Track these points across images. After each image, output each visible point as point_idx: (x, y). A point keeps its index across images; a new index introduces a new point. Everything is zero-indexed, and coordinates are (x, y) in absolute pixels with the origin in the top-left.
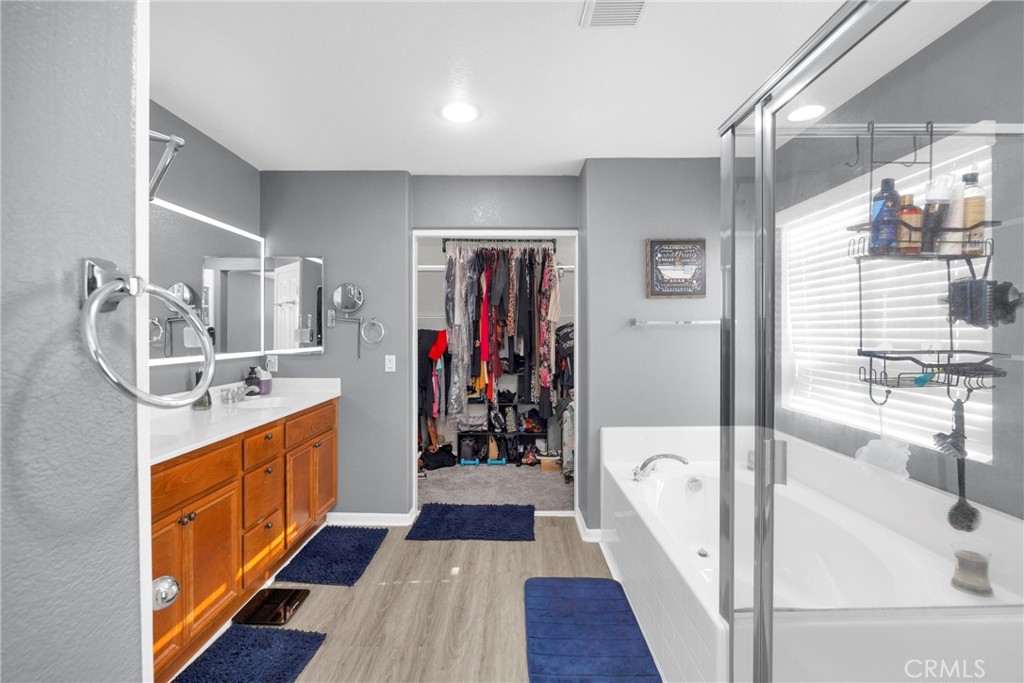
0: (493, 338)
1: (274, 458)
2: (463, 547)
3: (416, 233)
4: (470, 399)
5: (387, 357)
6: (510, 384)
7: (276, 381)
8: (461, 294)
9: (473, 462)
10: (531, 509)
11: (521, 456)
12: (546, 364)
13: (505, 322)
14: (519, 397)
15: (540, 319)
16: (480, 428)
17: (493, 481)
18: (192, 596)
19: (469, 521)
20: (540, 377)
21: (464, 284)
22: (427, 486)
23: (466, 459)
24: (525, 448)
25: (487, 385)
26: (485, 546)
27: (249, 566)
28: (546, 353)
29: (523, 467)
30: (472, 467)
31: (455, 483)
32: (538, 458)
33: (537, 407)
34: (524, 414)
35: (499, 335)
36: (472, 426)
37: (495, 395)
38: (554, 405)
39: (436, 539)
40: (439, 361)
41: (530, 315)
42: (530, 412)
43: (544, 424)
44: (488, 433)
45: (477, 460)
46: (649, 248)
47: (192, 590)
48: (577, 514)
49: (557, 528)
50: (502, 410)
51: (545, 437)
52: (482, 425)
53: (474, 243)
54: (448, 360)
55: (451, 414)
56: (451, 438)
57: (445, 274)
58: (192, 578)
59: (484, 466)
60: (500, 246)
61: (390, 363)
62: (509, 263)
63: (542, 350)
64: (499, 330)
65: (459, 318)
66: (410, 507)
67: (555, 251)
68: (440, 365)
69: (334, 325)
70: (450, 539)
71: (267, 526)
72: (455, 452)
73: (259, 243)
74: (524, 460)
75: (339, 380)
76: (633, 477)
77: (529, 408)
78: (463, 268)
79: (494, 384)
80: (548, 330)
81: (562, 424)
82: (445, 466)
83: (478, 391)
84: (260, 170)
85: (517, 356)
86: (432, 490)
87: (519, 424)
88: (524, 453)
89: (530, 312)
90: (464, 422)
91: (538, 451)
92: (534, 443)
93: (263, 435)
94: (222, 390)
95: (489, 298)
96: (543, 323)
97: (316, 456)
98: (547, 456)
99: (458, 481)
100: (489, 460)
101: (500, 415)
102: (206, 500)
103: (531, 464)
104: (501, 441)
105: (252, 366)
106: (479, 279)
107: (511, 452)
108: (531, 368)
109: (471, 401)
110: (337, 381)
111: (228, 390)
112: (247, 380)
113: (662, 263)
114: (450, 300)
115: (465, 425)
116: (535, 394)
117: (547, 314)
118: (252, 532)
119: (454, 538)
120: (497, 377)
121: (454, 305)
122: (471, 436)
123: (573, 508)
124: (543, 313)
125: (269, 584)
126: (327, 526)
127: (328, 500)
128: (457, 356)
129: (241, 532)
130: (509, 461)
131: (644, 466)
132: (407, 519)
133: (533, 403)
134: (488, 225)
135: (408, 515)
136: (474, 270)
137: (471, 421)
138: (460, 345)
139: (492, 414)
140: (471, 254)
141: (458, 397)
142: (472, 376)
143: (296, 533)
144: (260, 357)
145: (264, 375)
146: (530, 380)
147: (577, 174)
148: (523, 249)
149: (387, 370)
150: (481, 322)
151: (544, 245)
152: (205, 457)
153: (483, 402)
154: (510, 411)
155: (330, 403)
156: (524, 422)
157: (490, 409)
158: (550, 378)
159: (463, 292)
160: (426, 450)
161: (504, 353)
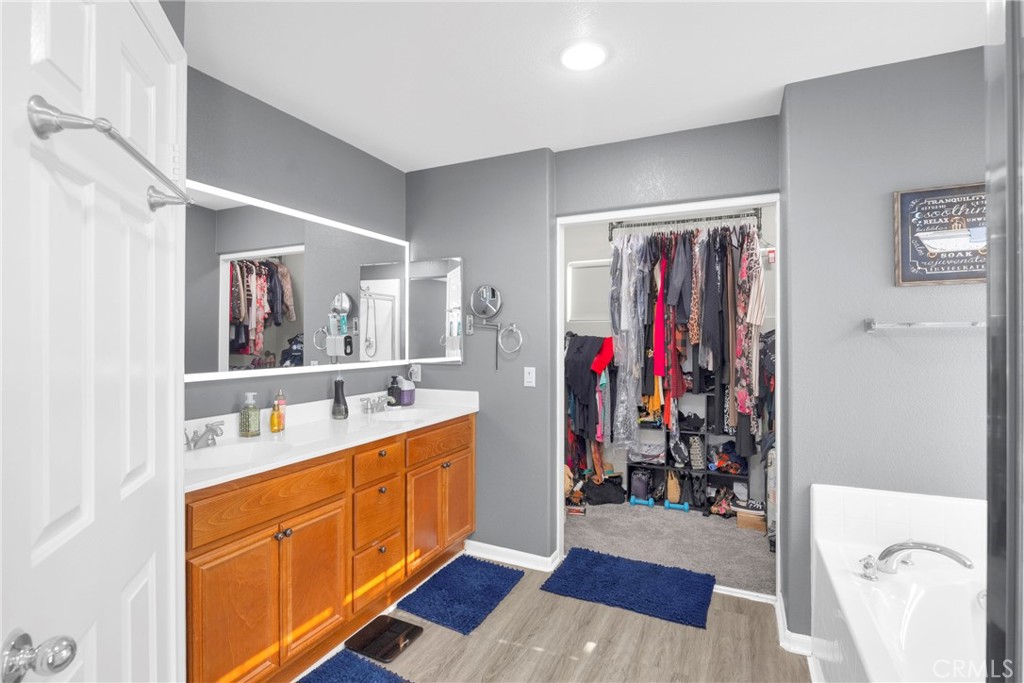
0: (670, 347)
1: (393, 475)
2: (606, 613)
3: (561, 221)
4: (642, 422)
5: (527, 369)
6: (695, 406)
7: (419, 392)
8: (629, 292)
9: (646, 502)
10: (709, 581)
11: (710, 502)
12: (744, 383)
13: (686, 325)
14: (708, 424)
15: (736, 321)
16: (655, 460)
17: (667, 531)
18: (290, 615)
19: (621, 581)
20: (736, 400)
21: (633, 279)
22: (582, 525)
23: (637, 497)
24: (718, 492)
25: (662, 407)
26: (635, 620)
27: (359, 592)
28: (745, 367)
29: (712, 517)
30: (644, 508)
31: (617, 526)
32: (734, 508)
33: (734, 439)
34: (716, 448)
35: (679, 343)
36: (644, 456)
37: (673, 421)
38: (758, 439)
39: (575, 597)
40: (603, 373)
41: (722, 316)
42: (724, 445)
43: (744, 464)
44: (666, 468)
45: (651, 500)
46: (898, 206)
47: (290, 608)
48: (777, 601)
49: (743, 619)
50: (684, 438)
51: (744, 479)
52: (658, 456)
53: (647, 227)
54: (613, 373)
55: (618, 439)
56: (621, 469)
57: (609, 269)
58: (290, 596)
59: (659, 509)
60: (681, 229)
61: (530, 376)
62: (692, 250)
63: (739, 363)
64: (679, 336)
65: (627, 322)
66: (553, 549)
67: (759, 228)
68: (604, 378)
69: (471, 331)
70: (592, 600)
71: (380, 550)
72: (625, 486)
73: (403, 248)
74: (714, 509)
75: (476, 394)
76: (862, 571)
77: (724, 439)
78: (630, 260)
79: (672, 406)
80: (748, 336)
81: (766, 467)
82: (611, 502)
83: (651, 413)
84: (405, 171)
85: (703, 372)
86: (587, 531)
87: (709, 460)
88: (715, 498)
89: (721, 312)
90: (636, 450)
91: (734, 498)
92: (732, 488)
93: (377, 451)
94: (361, 400)
95: (664, 295)
96: (740, 327)
97: (446, 477)
98: (747, 507)
99: (622, 524)
100: (667, 503)
101: (682, 446)
102: (307, 516)
103: (724, 516)
104: (685, 478)
105: (394, 375)
106: (652, 272)
107: (698, 496)
108: (724, 387)
109: (644, 425)
110: (475, 395)
111: (368, 400)
112: (389, 389)
113: (924, 228)
114: (615, 299)
115: (637, 455)
116: (730, 422)
117: (746, 314)
118: (362, 554)
119: (597, 601)
120: (677, 397)
121: (620, 305)
122: (646, 469)
123: (773, 593)
124: (741, 313)
125: (390, 610)
126: (464, 555)
127: (462, 527)
128: (625, 368)
129: (351, 553)
130: (695, 506)
131: (887, 554)
132: (548, 564)
133: (727, 434)
134: (647, 201)
135: (549, 559)
136: (645, 262)
137: (644, 450)
138: (629, 355)
139: (672, 445)
140: (641, 242)
141: (626, 419)
142: (643, 395)
143: (419, 561)
144: (406, 366)
145: (406, 385)
146: (724, 403)
147: (777, 113)
148: (711, 230)
149: (526, 384)
150: (654, 326)
151: (743, 222)
152: (306, 472)
153: (659, 428)
154: (695, 442)
155: (465, 418)
156: (715, 457)
157: (668, 437)
158: (750, 403)
159: (632, 290)
160: (589, 479)
161: (688, 366)
